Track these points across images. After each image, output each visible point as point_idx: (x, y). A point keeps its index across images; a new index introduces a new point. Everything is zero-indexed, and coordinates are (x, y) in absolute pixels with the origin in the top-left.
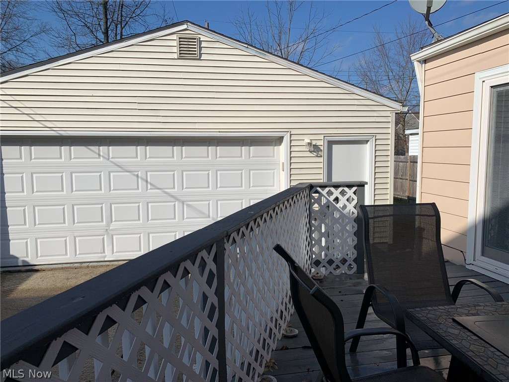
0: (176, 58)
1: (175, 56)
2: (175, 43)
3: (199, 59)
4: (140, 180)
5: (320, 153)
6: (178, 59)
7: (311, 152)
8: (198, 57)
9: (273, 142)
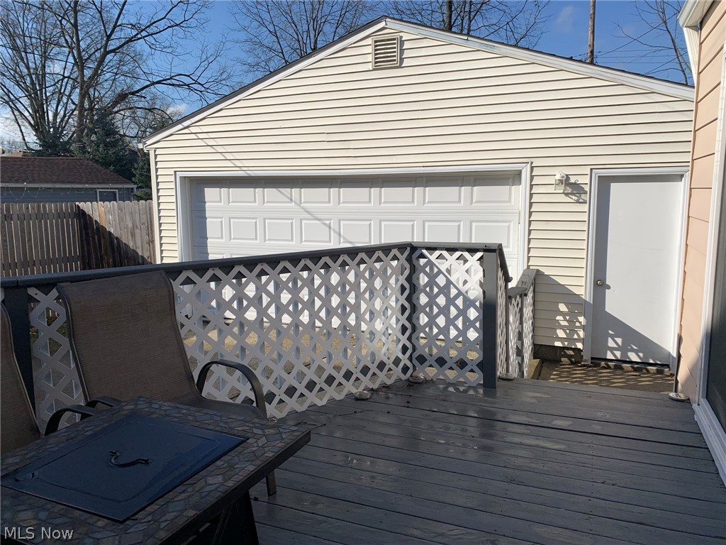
0: (371, 69)
1: (370, 67)
2: (370, 50)
3: (400, 67)
4: (332, 232)
5: (583, 196)
6: (374, 70)
7: (567, 194)
8: (398, 65)
9: (509, 179)
